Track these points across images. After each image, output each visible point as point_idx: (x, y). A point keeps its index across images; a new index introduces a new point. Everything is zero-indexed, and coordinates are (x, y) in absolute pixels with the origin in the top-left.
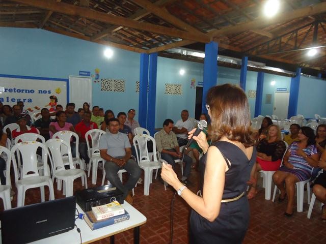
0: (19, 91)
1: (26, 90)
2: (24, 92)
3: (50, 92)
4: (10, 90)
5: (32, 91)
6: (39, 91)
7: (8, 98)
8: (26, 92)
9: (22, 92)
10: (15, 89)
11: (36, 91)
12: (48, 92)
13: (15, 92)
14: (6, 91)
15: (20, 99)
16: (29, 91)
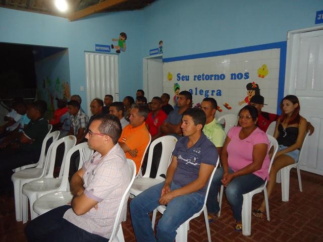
0: (209, 77)
1: (215, 75)
2: (213, 78)
3: (247, 76)
4: (199, 78)
5: (222, 77)
6: (232, 75)
7: (196, 89)
8: (215, 79)
9: (211, 79)
10: (203, 75)
11: (228, 76)
12: (244, 76)
13: (203, 79)
14: (195, 80)
15: (208, 91)
16: (218, 77)
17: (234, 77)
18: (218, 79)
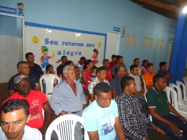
0: (73, 44)
1: (78, 44)
4: (66, 44)
5: (82, 45)
7: (64, 51)
8: (78, 46)
9: (75, 45)
10: (70, 42)
11: (85, 45)
12: (93, 46)
13: (70, 45)
14: (63, 45)
15: (73, 52)
16: (80, 45)
17: (88, 45)
18: (80, 46)
